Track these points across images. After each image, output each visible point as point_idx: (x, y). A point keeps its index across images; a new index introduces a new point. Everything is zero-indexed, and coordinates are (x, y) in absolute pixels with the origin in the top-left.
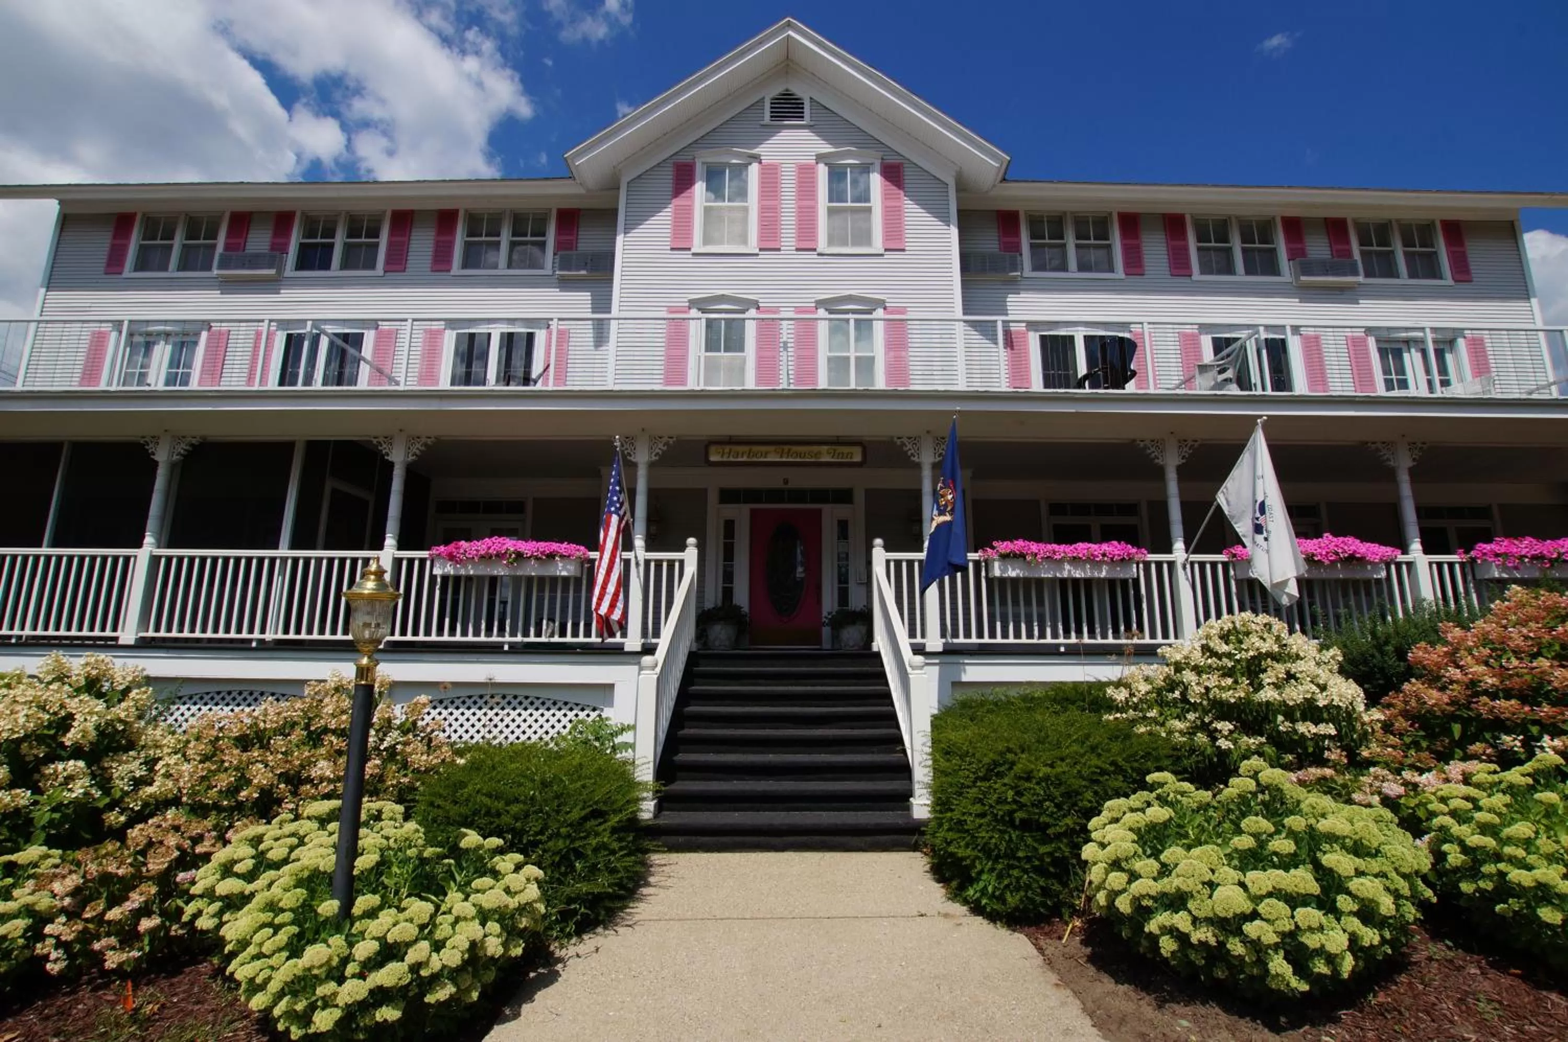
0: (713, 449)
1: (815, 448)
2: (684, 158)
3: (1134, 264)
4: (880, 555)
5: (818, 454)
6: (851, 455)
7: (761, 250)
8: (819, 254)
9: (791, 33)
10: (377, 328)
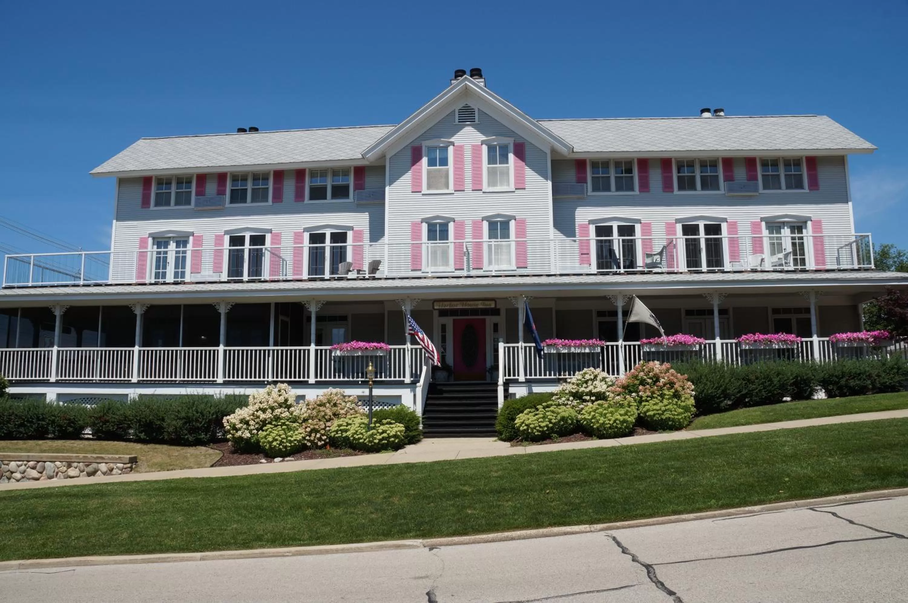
0: (435, 304)
1: (476, 302)
2: (416, 144)
3: (645, 186)
4: (501, 346)
5: (477, 305)
6: (490, 305)
7: (455, 191)
8: (484, 192)
9: (466, 82)
10: (271, 233)
